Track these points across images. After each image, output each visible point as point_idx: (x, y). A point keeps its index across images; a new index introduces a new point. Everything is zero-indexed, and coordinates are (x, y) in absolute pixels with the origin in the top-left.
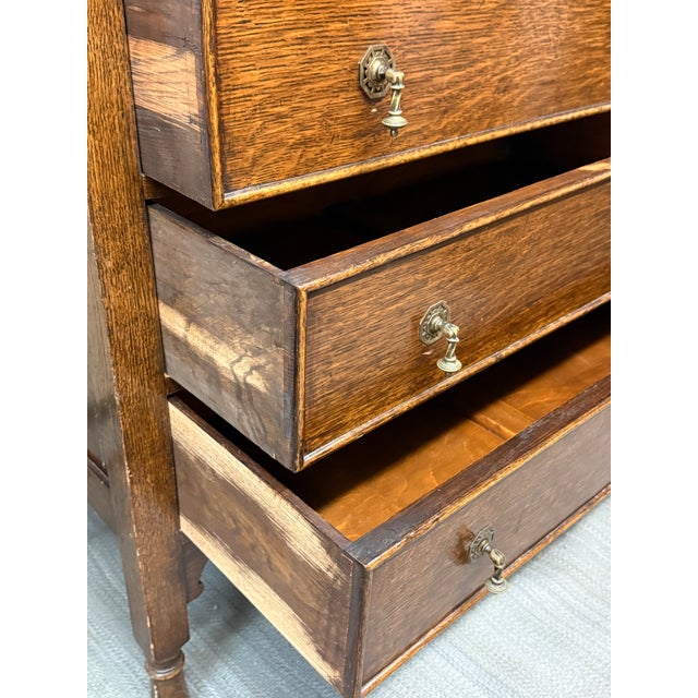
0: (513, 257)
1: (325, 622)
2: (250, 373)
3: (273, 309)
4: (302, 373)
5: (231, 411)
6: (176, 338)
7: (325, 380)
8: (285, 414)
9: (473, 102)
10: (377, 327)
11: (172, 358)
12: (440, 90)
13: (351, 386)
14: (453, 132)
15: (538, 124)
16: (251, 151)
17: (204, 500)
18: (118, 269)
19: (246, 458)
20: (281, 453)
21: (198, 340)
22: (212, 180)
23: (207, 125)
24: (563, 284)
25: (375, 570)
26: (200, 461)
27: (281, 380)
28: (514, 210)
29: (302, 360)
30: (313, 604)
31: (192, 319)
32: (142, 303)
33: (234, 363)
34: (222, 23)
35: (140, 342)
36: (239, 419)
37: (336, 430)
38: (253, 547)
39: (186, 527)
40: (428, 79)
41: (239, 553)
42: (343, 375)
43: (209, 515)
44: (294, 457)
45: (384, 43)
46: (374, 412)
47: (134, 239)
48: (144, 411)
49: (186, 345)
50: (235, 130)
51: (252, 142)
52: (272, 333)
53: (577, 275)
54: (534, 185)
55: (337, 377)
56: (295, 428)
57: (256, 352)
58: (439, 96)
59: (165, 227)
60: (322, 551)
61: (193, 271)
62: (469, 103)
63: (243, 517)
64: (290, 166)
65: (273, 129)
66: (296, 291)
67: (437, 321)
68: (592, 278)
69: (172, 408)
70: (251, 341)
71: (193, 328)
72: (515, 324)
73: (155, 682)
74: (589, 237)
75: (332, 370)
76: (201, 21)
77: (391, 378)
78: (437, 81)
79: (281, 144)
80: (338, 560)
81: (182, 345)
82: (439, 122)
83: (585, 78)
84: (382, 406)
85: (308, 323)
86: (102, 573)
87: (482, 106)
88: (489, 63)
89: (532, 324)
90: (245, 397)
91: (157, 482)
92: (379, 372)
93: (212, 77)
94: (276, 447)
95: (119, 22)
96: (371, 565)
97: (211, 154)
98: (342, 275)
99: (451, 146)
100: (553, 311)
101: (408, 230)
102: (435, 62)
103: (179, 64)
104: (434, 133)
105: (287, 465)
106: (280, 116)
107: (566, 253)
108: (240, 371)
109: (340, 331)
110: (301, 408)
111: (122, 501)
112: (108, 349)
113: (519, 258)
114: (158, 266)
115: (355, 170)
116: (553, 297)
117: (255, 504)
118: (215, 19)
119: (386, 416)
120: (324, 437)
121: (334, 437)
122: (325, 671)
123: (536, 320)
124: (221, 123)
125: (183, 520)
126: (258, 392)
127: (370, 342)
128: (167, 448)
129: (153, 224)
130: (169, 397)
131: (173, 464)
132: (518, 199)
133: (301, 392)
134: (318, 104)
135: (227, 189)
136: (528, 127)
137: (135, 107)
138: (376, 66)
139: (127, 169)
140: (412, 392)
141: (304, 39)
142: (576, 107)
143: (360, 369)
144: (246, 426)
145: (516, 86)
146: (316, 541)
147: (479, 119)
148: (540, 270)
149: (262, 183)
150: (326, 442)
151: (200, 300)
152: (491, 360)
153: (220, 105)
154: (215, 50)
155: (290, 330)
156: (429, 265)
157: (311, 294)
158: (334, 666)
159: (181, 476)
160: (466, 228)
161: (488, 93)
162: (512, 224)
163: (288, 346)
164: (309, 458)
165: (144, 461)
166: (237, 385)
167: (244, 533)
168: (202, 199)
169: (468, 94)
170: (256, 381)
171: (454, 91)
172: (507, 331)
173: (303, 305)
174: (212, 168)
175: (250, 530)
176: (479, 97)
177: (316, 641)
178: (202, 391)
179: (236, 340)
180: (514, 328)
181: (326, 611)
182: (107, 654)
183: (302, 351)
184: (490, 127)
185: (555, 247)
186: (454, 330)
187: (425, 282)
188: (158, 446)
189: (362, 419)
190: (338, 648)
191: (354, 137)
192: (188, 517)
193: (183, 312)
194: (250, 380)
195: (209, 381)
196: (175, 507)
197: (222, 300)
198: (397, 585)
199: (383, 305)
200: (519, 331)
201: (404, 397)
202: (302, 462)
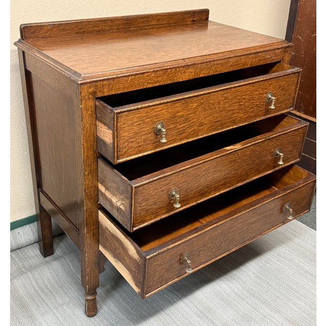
0: (199, 175)
1: (137, 275)
2: (120, 205)
3: (127, 190)
4: (133, 207)
5: (115, 214)
6: (102, 193)
7: (140, 208)
8: (129, 217)
9: (191, 130)
10: (155, 195)
11: (101, 198)
12: (179, 129)
13: (147, 210)
14: (184, 138)
15: (214, 133)
16: (124, 150)
17: (107, 240)
18: (89, 174)
19: (119, 228)
20: (127, 227)
21: (108, 194)
22: (114, 158)
23: (114, 146)
24: (220, 181)
25: (149, 259)
26: (106, 228)
27: (128, 208)
28: (197, 163)
29: (133, 203)
30: (134, 270)
31: (107, 189)
32: (94, 183)
33: (117, 202)
34: (118, 124)
35: (92, 193)
36: (118, 217)
37: (143, 222)
38: (120, 254)
39: (101, 248)
40: (175, 127)
41: (116, 256)
42: (145, 207)
43: (108, 244)
44: (131, 228)
45: (162, 121)
46: (155, 217)
47: (93, 167)
48: (92, 212)
49: (105, 195)
50: (121, 146)
51: (125, 148)
52: (126, 196)
53: (225, 179)
54: (207, 155)
55: (143, 208)
56: (131, 221)
57: (122, 200)
58: (179, 130)
59: (102, 165)
60: (136, 254)
61: (108, 177)
62: (189, 131)
63: (117, 245)
64: (135, 152)
65: (130, 144)
66: (132, 187)
67: (174, 193)
68: (232, 179)
69: (99, 212)
70: (121, 197)
71: (107, 191)
72: (202, 193)
73: (87, 300)
74: (228, 168)
75: (142, 206)
76: (114, 125)
77: (160, 208)
78: (178, 127)
79: (132, 148)
80: (140, 256)
81: (103, 195)
82: (179, 137)
83: (231, 118)
84: (157, 216)
85: (135, 195)
86: (70, 267)
87: (194, 130)
88: (195, 120)
89: (209, 193)
90: (119, 211)
91: (93, 233)
92: (156, 207)
93: (116, 136)
94: (126, 225)
95: (95, 117)
96: (148, 257)
97: (114, 152)
98: (145, 182)
99: (183, 142)
100: (216, 189)
101: (165, 169)
102: (177, 123)
103: (108, 131)
104: (178, 139)
105: (129, 230)
106: (132, 141)
107: (219, 173)
108: (118, 204)
109: (144, 196)
110: (133, 215)
111: (83, 238)
112: (84, 195)
113: (201, 175)
114: (99, 173)
115: (153, 151)
116: (217, 185)
117: (120, 241)
118: (117, 124)
119: (158, 219)
120: (140, 223)
121: (143, 224)
122: (137, 290)
123: (210, 192)
124: (117, 145)
125: (100, 246)
126: (123, 210)
127: (153, 199)
128: (97, 223)
129: (99, 163)
130: (99, 209)
131: (98, 228)
132: (200, 160)
133: (133, 211)
134: (143, 137)
135: (118, 159)
136: (210, 134)
137: (97, 135)
138: (159, 127)
139: (93, 150)
140: (167, 212)
141: (139, 124)
142: (229, 126)
143: (150, 206)
144: (119, 219)
145: (205, 124)
146: (135, 251)
147: (193, 134)
148: (210, 178)
149: (127, 157)
150: (140, 225)
151: (109, 184)
152: (194, 204)
153: (117, 141)
154: (117, 131)
155: (130, 196)
156: (171, 179)
157: (136, 188)
158: (139, 288)
159: (100, 232)
160: (181, 169)
161: (196, 128)
162: (198, 166)
163: (130, 200)
164: (135, 229)
165: (91, 227)
166: (117, 208)
167: (117, 249)
168: (112, 161)
169: (189, 128)
170: (122, 207)
171: (184, 129)
172: (200, 195)
173: (134, 191)
174: (114, 155)
175: (119, 249)
176: (192, 129)
177: (135, 281)
178: (108, 208)
179: (118, 196)
180: (202, 194)
181: (137, 271)
182: (70, 294)
183: (133, 201)
184: (197, 136)
185: (215, 171)
186: (178, 196)
187: (170, 183)
188: (95, 223)
189: (151, 219)
190: (140, 282)
191: (153, 143)
192: (102, 245)
193: (105, 186)
194: (120, 207)
195: (110, 206)
196: (98, 242)
197: (115, 185)
198: (156, 265)
199: (156, 189)
200: (204, 195)
201: (164, 214)
202: (133, 230)
